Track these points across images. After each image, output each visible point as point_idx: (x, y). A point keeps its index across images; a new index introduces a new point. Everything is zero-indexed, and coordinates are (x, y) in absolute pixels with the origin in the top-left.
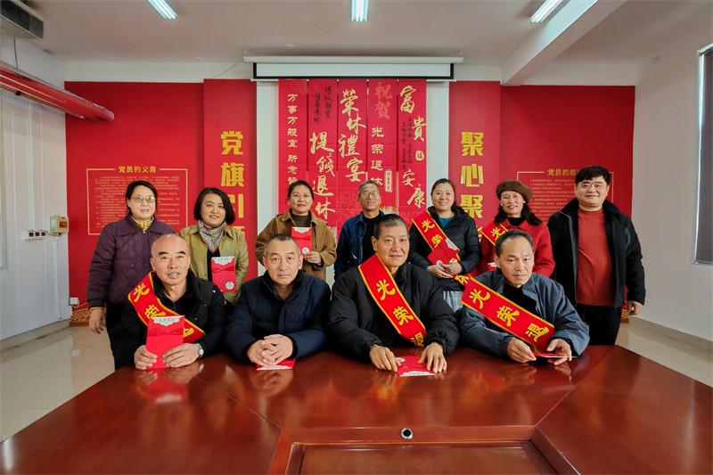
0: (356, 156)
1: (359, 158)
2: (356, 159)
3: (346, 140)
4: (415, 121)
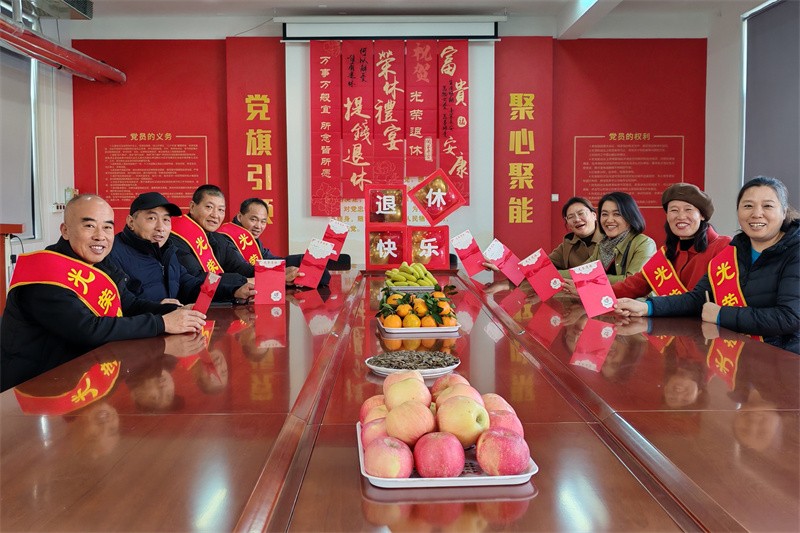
0: (393, 123)
1: (396, 125)
2: (393, 126)
3: (383, 105)
4: (457, 84)
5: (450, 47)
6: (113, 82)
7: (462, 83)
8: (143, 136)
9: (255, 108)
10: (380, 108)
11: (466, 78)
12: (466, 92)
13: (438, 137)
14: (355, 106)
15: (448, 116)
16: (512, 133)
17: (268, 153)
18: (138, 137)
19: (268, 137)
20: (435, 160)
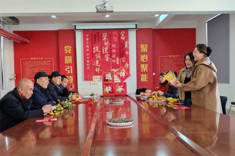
4: (125, 42)
5: (123, 32)
6: (25, 43)
7: (127, 42)
8: (34, 58)
9: (67, 50)
10: (103, 49)
11: (128, 40)
12: (128, 44)
13: (120, 57)
14: (96, 49)
15: (123, 51)
16: (141, 56)
17: (71, 63)
18: (33, 59)
19: (71, 58)
20: (119, 64)
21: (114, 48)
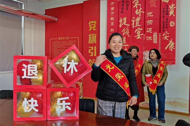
0: (139, 27)
1: (141, 27)
2: (139, 28)
3: (135, 19)
4: (170, 6)
7: (173, 5)
8: (61, 38)
9: (92, 26)
10: (134, 21)
11: (175, 3)
12: (175, 10)
13: (160, 32)
14: (123, 21)
15: (165, 22)
17: (95, 43)
19: (95, 36)
20: (158, 43)
21: (150, 18)
